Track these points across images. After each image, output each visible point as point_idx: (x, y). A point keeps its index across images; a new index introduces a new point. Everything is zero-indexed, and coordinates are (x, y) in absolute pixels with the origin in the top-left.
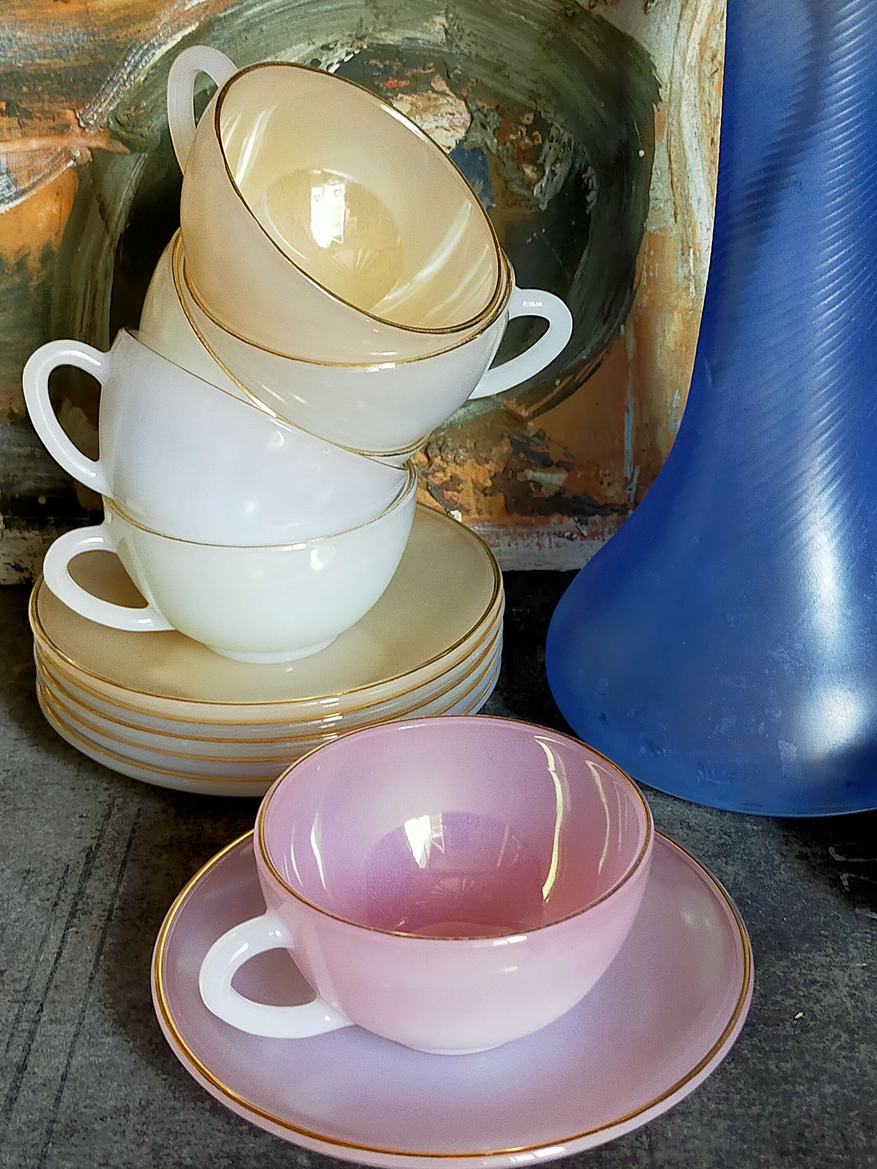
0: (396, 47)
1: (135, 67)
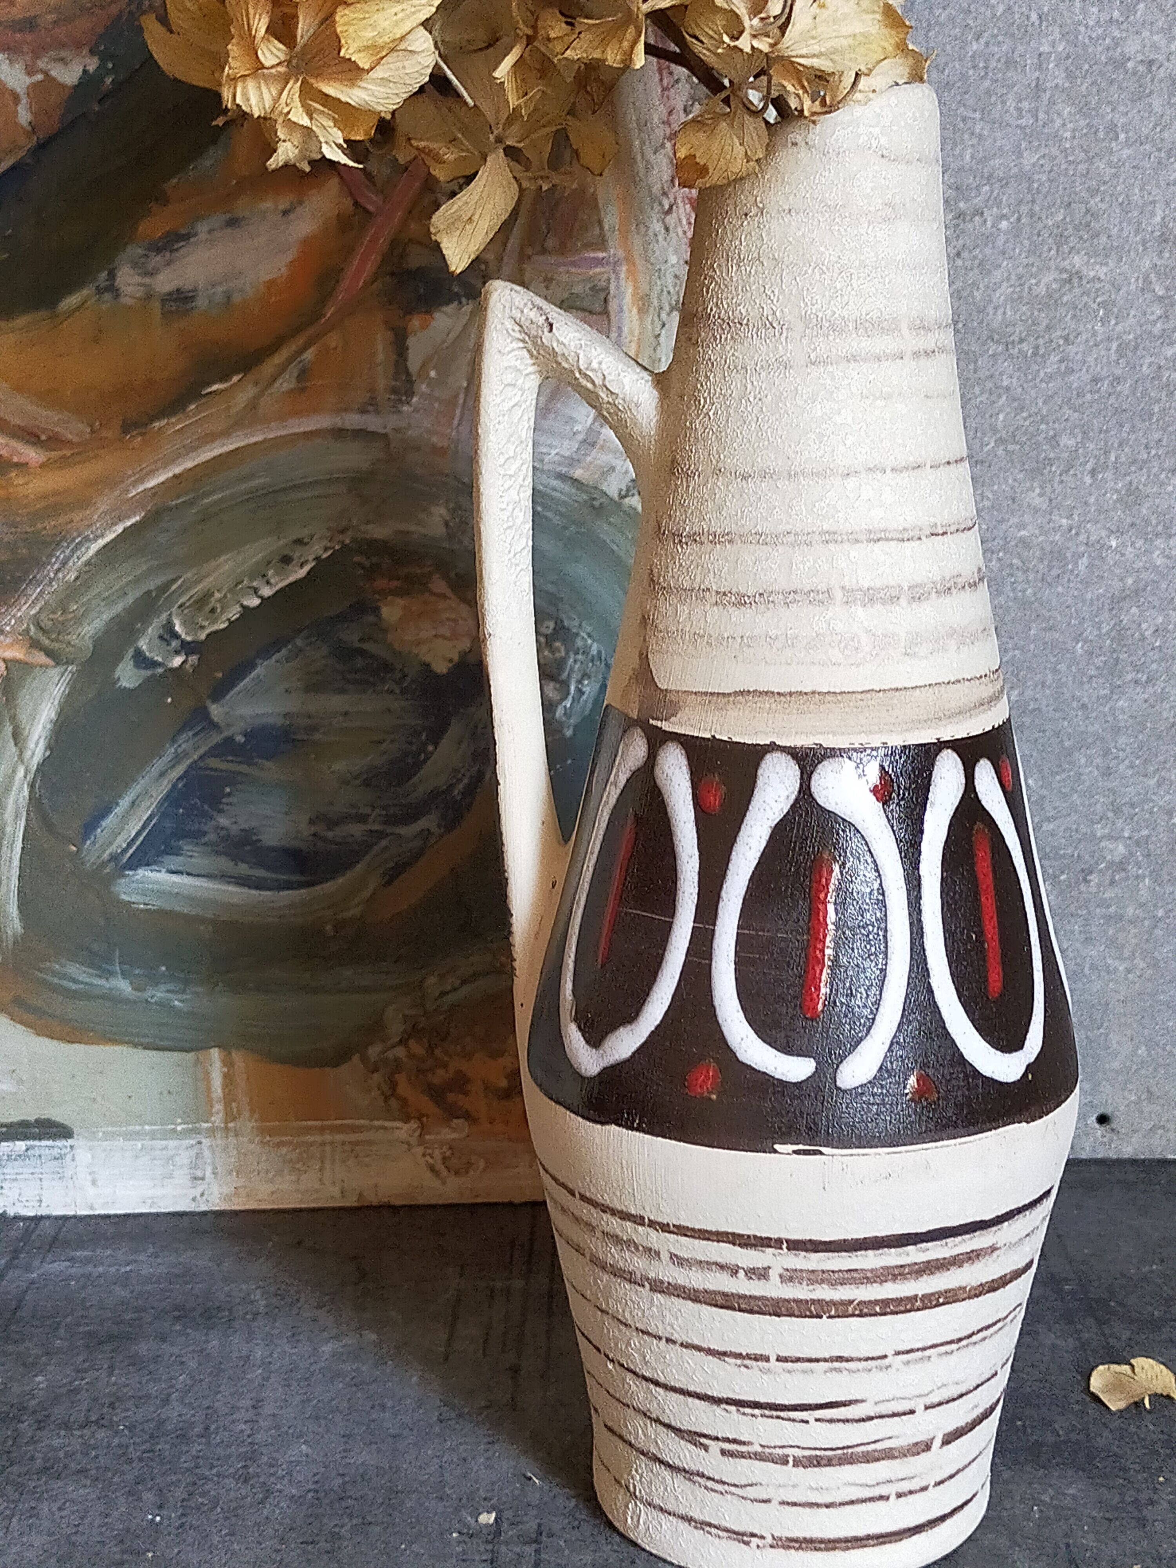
0: (385, 542)
1: (64, 564)
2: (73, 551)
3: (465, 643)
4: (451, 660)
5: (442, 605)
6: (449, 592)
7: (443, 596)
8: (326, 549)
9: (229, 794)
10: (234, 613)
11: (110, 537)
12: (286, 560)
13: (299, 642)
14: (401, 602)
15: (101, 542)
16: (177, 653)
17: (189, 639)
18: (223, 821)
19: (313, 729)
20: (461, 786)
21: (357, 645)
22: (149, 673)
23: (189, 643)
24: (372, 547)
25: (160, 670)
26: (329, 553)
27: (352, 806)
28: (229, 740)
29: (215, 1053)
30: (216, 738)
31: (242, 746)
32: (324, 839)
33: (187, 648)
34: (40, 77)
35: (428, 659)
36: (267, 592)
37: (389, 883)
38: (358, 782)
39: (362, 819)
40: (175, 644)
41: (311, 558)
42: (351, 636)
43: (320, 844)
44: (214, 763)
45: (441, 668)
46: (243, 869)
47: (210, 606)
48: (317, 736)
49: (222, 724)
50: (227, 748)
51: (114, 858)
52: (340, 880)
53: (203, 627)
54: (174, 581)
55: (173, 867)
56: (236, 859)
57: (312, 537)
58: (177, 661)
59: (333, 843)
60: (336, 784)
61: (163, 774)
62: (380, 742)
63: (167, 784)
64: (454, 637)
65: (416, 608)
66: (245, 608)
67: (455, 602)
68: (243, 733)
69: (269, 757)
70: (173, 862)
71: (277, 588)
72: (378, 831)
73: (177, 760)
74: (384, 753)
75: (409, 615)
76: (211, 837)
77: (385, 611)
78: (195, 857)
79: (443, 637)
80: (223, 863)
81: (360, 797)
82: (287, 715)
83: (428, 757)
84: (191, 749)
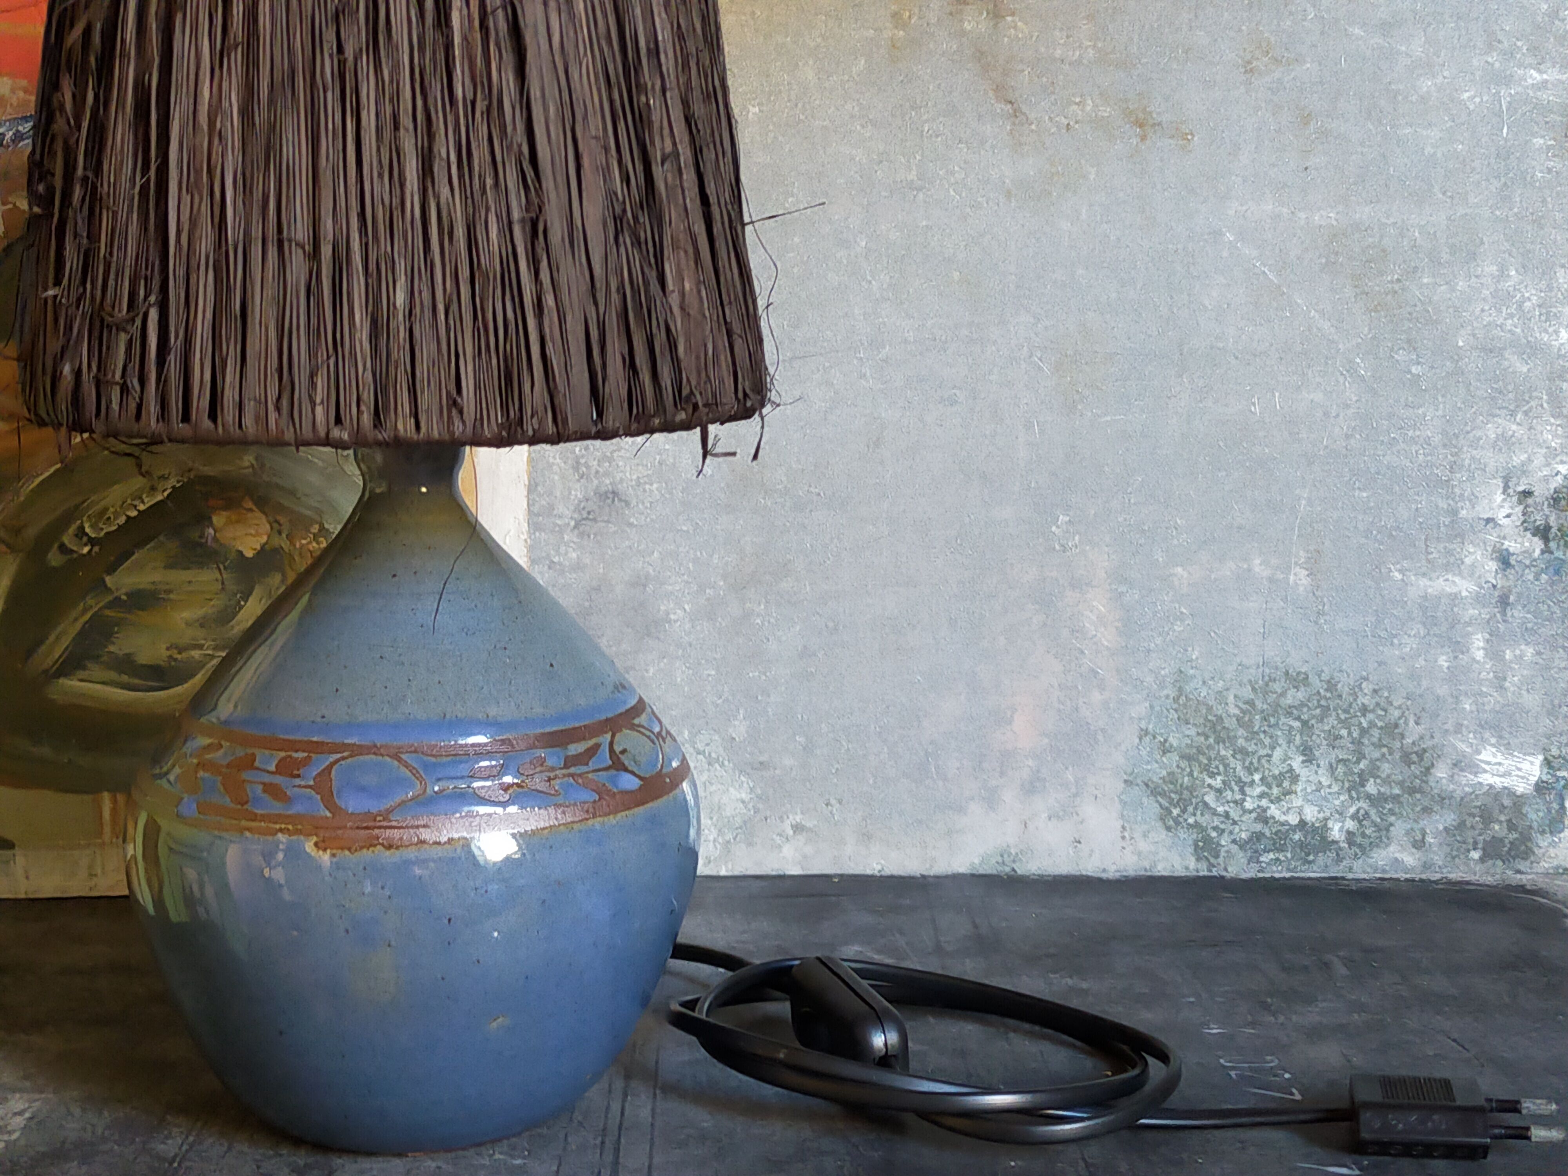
2: (24, 484)
3: (264, 539)
4: (255, 549)
5: (250, 515)
6: (254, 508)
7: (251, 510)
8: (178, 482)
9: (117, 633)
10: (122, 520)
11: (47, 474)
12: (153, 489)
13: (162, 538)
14: (225, 513)
15: (41, 478)
16: (86, 545)
17: (93, 536)
18: (112, 648)
19: (170, 591)
21: (197, 539)
22: (69, 557)
23: (93, 539)
24: (206, 480)
25: (75, 556)
26: (181, 484)
27: (195, 639)
28: (117, 598)
29: (106, 795)
30: (110, 597)
31: (125, 601)
32: (175, 660)
33: (93, 542)
34: (10, 206)
35: (240, 548)
36: (142, 507)
38: (197, 624)
39: (201, 647)
40: (85, 539)
41: (169, 486)
42: (194, 535)
43: (173, 663)
44: (108, 612)
45: (249, 554)
46: (125, 678)
47: (107, 516)
48: (172, 596)
49: (113, 588)
50: (116, 603)
51: (46, 672)
52: (186, 686)
53: (102, 529)
54: (84, 501)
55: (81, 678)
56: (121, 672)
57: (169, 474)
58: (86, 550)
59: (181, 661)
60: (183, 625)
61: (76, 620)
62: (211, 600)
63: (78, 625)
64: (258, 534)
65: (234, 518)
66: (128, 517)
67: (258, 514)
68: (126, 594)
69: (143, 609)
70: (81, 674)
71: (147, 505)
72: (209, 655)
73: (85, 611)
74: (213, 606)
75: (229, 522)
76: (105, 658)
77: (215, 519)
78: (95, 671)
79: (251, 534)
80: (113, 675)
81: (200, 633)
82: (153, 583)
83: (241, 608)
84: (94, 604)
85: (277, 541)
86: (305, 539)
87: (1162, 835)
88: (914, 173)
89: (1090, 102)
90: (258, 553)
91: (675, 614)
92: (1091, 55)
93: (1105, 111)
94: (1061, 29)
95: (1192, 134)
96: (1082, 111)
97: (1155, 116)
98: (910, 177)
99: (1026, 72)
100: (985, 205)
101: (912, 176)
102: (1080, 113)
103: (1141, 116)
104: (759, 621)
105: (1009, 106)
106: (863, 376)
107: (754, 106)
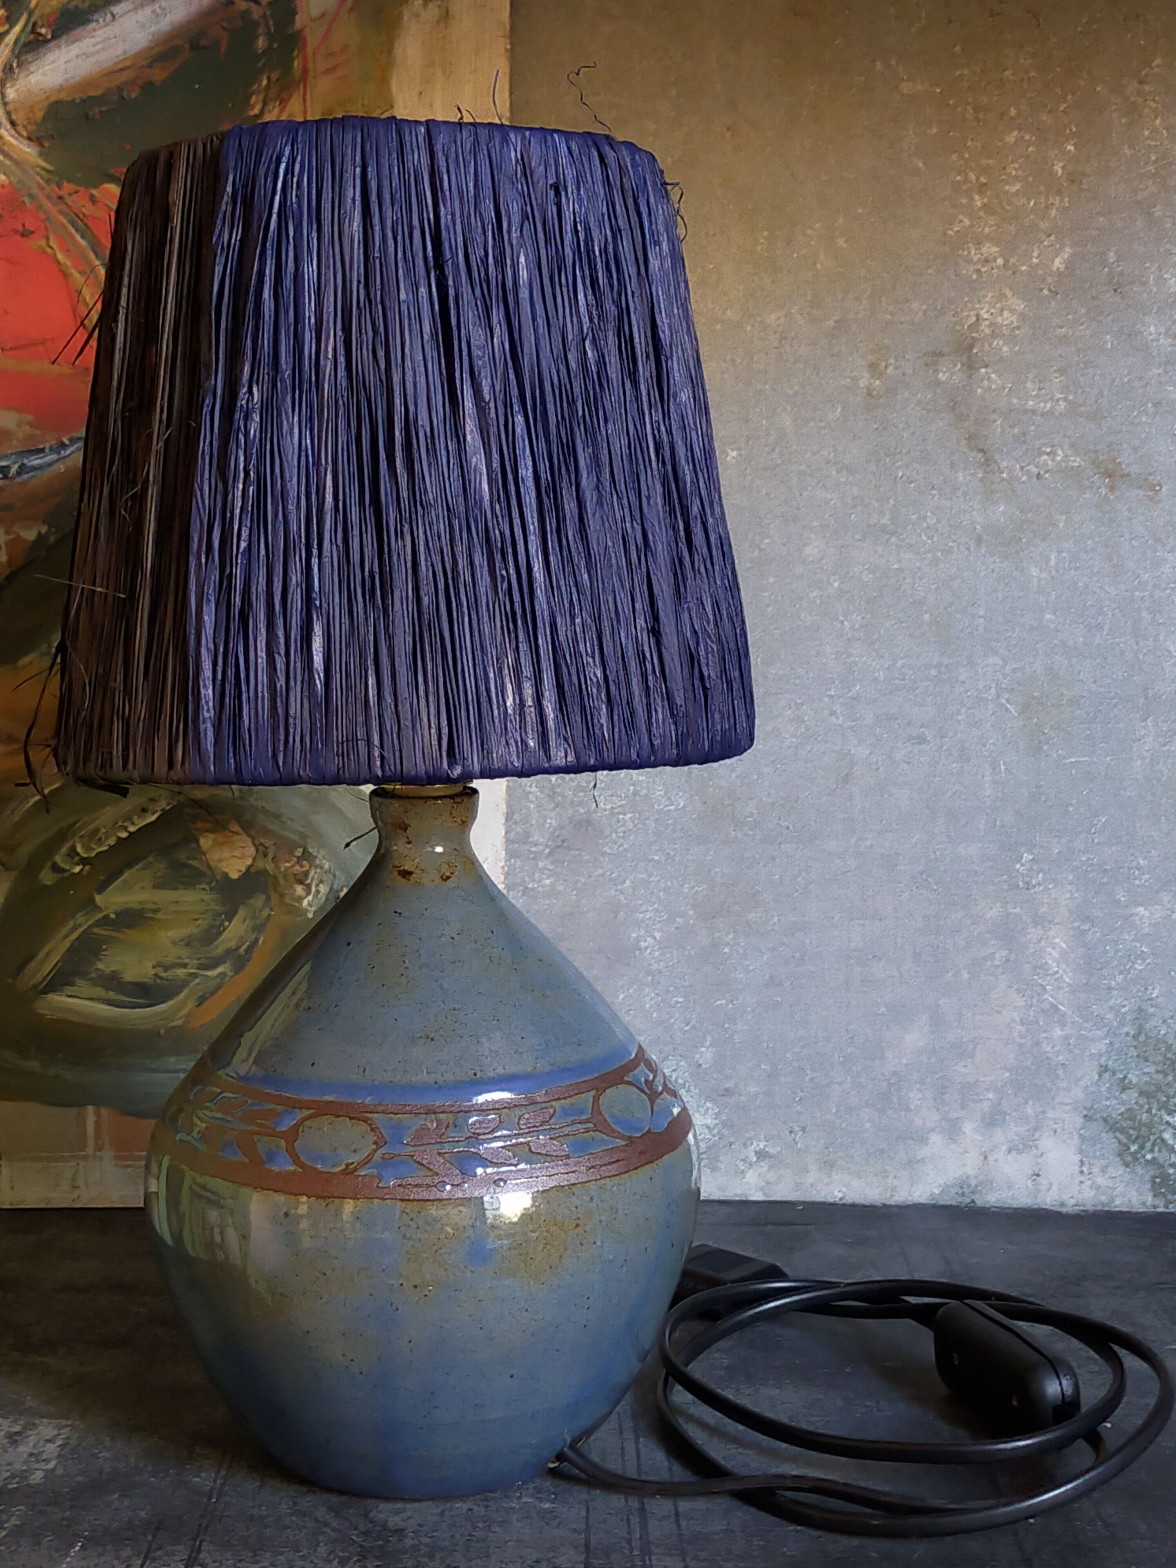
3: (249, 862)
4: (240, 871)
5: (236, 838)
6: (240, 831)
7: (236, 833)
8: (168, 804)
9: (105, 950)
10: (112, 841)
12: (144, 810)
13: (150, 859)
14: (212, 836)
16: (78, 864)
17: (85, 855)
18: (100, 966)
19: (157, 911)
20: (244, 947)
21: (184, 861)
22: (61, 876)
23: (85, 858)
24: (195, 804)
25: (66, 875)
26: (170, 806)
27: (180, 958)
28: (106, 917)
29: (90, 1109)
30: (99, 916)
31: (113, 920)
32: (161, 978)
33: (84, 861)
34: (13, 536)
35: (226, 870)
36: (132, 829)
37: (198, 1006)
38: (183, 943)
39: (185, 966)
40: (77, 859)
41: (159, 809)
42: (181, 856)
43: (159, 981)
44: (96, 930)
45: (235, 876)
46: (111, 995)
47: (98, 837)
48: (159, 916)
49: (103, 907)
50: (105, 922)
51: (35, 987)
52: (170, 1003)
53: (93, 849)
54: (76, 822)
55: (69, 994)
56: (107, 989)
57: (161, 797)
58: (77, 869)
59: (166, 980)
60: (170, 945)
61: (66, 937)
62: (197, 920)
63: (67, 943)
64: (243, 857)
65: (220, 839)
66: (119, 838)
67: (244, 836)
68: (116, 914)
69: (130, 927)
70: (69, 990)
71: (138, 827)
72: (194, 973)
73: (75, 928)
74: (198, 926)
75: (216, 844)
76: (93, 975)
77: (202, 841)
78: (83, 987)
79: (236, 857)
80: (99, 992)
81: (184, 952)
82: (141, 903)
83: (225, 930)
84: (83, 921)
85: (261, 864)
86: (288, 862)
87: (1119, 1170)
88: (887, 517)
89: (1060, 452)
90: (244, 874)
91: (645, 941)
92: (1062, 407)
93: (1077, 461)
94: (1033, 382)
95: (1160, 485)
96: (1053, 460)
97: (1123, 467)
98: (884, 522)
99: (999, 422)
100: (956, 550)
101: (885, 520)
102: (1050, 463)
103: (1111, 466)
104: (726, 950)
105: (980, 455)
106: (833, 713)
107: (732, 450)
